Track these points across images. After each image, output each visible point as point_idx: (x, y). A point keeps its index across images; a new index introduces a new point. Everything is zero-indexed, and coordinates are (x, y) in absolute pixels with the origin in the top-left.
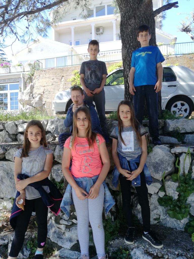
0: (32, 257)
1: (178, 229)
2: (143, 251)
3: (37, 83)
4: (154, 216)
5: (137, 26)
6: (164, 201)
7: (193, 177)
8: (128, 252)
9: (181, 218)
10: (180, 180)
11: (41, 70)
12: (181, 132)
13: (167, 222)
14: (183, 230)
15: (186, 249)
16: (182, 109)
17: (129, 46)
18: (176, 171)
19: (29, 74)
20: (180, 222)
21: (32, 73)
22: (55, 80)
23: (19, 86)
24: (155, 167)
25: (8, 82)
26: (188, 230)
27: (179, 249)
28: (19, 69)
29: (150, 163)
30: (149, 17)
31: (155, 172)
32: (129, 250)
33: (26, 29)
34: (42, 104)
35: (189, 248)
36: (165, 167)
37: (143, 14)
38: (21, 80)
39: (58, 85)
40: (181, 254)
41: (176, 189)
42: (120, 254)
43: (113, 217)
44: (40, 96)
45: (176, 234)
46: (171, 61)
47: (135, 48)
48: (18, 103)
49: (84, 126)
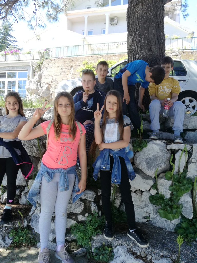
0: (13, 245)
1: (167, 229)
2: (126, 249)
3: (45, 72)
4: (144, 214)
5: (144, 13)
6: (155, 199)
7: (188, 176)
8: (111, 249)
9: (172, 218)
10: (174, 178)
11: (50, 59)
13: (157, 221)
14: (173, 231)
15: (172, 251)
16: (190, 106)
17: (135, 34)
18: (170, 168)
19: (38, 62)
20: (171, 222)
21: (41, 61)
22: (64, 70)
23: (28, 74)
24: (149, 164)
25: (16, 69)
26: (178, 231)
27: (164, 250)
28: (29, 57)
29: (143, 158)
30: (158, 4)
31: (148, 168)
32: (112, 247)
33: (34, 13)
34: (49, 93)
35: (175, 250)
36: (159, 164)
38: (30, 68)
39: (67, 75)
40: (166, 256)
41: (169, 187)
42: (102, 250)
43: (100, 212)
44: (47, 85)
45: (165, 234)
46: (185, 56)
47: (141, 37)
48: (26, 91)
49: (66, 113)
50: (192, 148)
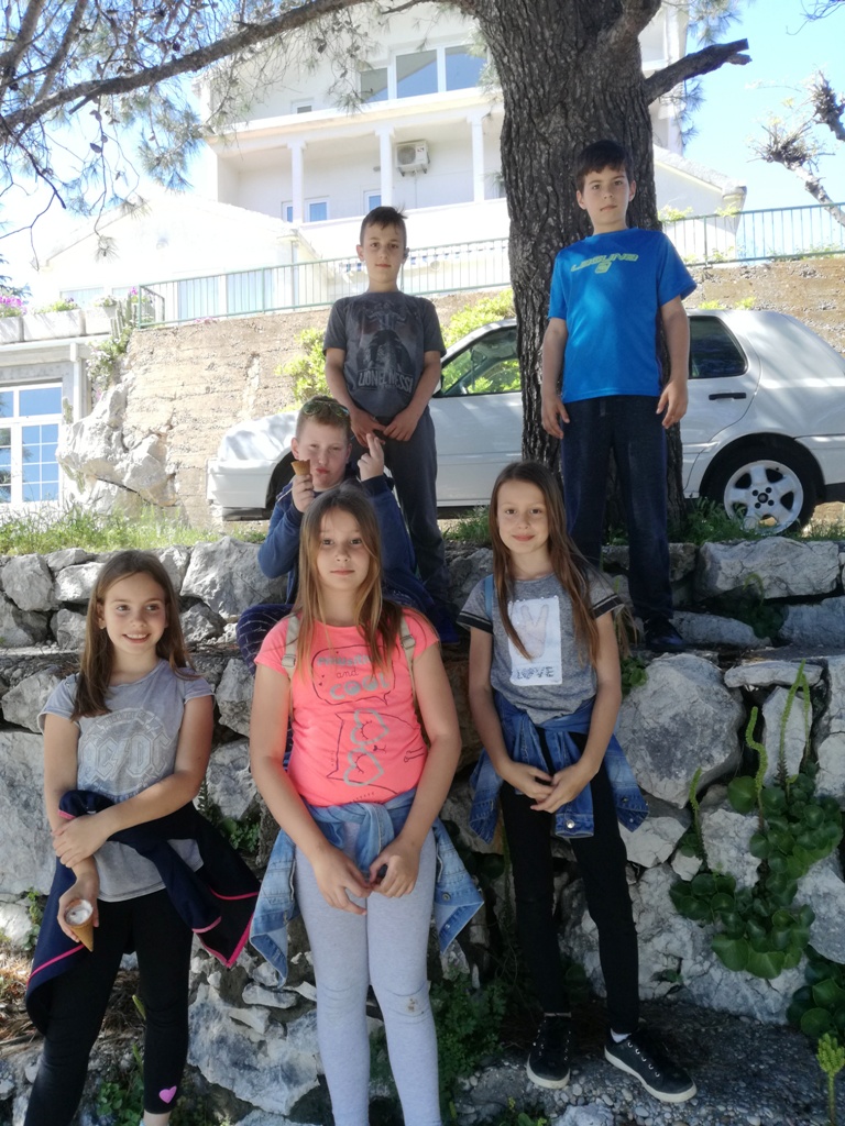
1: (758, 1016)
2: (607, 1115)
3: (140, 382)
4: (656, 962)
5: (573, 144)
6: (697, 897)
7: (822, 789)
8: (545, 1121)
9: (773, 970)
10: (767, 802)
11: (159, 329)
12: (767, 597)
13: (712, 988)
14: (782, 1021)
15: (796, 1105)
16: (771, 496)
17: (542, 230)
18: (749, 763)
19: (107, 346)
20: (769, 985)
21: (118, 341)
22: (221, 370)
23: (63, 398)
24: (659, 751)
25: (12, 378)
26: (804, 1021)
27: (763, 1105)
28: (64, 325)
29: (634, 732)
30: (626, 106)
31: (659, 769)
32: (546, 1113)
33: (92, 152)
34: (161, 473)
35: (807, 1101)
36: (701, 749)
37: (598, 92)
38: (72, 371)
39: (234, 393)
41: (751, 843)
43: (476, 969)
44: (153, 441)
45: (752, 1039)
46: (721, 290)
47: (568, 238)
48: (57, 472)
49: (350, 575)
50: (825, 675)
